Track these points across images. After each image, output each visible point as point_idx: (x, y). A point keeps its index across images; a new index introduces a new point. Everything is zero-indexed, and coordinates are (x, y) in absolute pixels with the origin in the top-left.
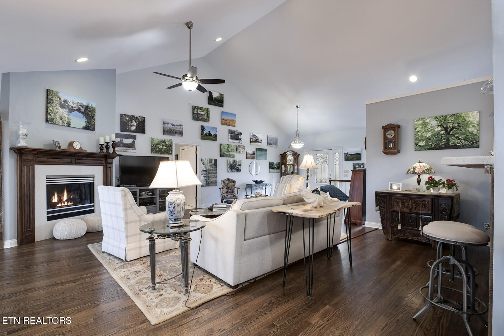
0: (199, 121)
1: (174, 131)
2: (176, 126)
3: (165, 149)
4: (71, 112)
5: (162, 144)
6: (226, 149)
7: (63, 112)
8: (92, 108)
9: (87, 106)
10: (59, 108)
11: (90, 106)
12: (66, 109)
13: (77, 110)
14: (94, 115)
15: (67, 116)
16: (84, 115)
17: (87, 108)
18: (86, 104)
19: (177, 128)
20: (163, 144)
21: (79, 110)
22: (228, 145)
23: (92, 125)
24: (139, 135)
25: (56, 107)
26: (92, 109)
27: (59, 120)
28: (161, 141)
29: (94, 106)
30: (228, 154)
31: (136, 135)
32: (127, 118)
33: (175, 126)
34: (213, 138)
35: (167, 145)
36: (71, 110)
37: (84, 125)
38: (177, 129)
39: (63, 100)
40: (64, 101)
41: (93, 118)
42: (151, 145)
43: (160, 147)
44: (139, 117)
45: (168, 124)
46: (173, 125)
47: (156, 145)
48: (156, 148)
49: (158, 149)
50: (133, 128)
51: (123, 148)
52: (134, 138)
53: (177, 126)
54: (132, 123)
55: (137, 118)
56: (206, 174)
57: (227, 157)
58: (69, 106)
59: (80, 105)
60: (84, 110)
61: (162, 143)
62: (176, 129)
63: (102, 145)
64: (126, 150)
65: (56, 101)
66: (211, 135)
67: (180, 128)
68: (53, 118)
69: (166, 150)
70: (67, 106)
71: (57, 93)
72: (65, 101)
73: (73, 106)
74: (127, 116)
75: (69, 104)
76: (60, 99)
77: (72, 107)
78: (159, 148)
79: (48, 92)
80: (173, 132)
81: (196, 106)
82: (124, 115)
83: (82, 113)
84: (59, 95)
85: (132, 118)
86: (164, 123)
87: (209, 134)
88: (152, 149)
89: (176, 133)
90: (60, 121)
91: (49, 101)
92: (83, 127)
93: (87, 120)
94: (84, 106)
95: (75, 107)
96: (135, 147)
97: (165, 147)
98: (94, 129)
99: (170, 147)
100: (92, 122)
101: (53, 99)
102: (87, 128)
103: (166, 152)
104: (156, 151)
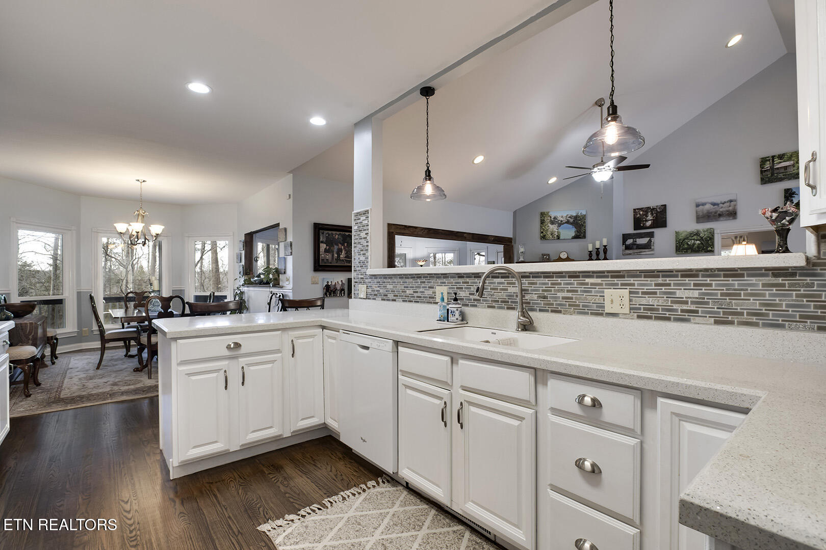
0: (776, 182)
1: (716, 213)
2: (721, 205)
3: (699, 244)
4: (560, 226)
5: (693, 238)
7: (553, 228)
8: (582, 216)
9: (576, 216)
10: (550, 225)
11: (579, 214)
12: (555, 224)
13: (566, 223)
14: (584, 222)
15: (557, 230)
16: (573, 225)
17: (576, 217)
18: (575, 215)
19: (722, 208)
20: (695, 237)
21: (568, 222)
23: (582, 233)
24: (658, 232)
25: (547, 225)
26: (582, 218)
27: (550, 235)
28: (691, 234)
29: (584, 213)
31: (653, 232)
32: (641, 213)
33: (718, 204)
35: (702, 238)
36: (560, 224)
37: (573, 234)
38: (723, 208)
39: (553, 217)
41: (583, 225)
42: (676, 242)
43: (689, 243)
44: (657, 206)
45: (704, 204)
46: (714, 204)
47: (684, 240)
48: (684, 245)
49: (686, 246)
50: (649, 223)
51: (636, 251)
52: (651, 235)
53: (723, 204)
54: (647, 217)
55: (653, 209)
58: (559, 221)
59: (569, 217)
61: (693, 236)
62: (721, 210)
63: (590, 252)
65: (547, 220)
67: (730, 206)
68: (545, 235)
69: (701, 245)
70: (556, 221)
71: (547, 213)
72: (555, 218)
73: (562, 219)
74: (641, 209)
75: (559, 219)
76: (551, 217)
77: (561, 221)
78: (688, 244)
79: (542, 214)
80: (714, 216)
81: (768, 157)
82: (638, 209)
83: (571, 224)
84: (549, 214)
85: (647, 210)
86: (698, 206)
88: (676, 246)
89: (720, 215)
91: (542, 222)
94: (573, 217)
95: (564, 220)
96: (652, 247)
97: (698, 242)
98: (584, 237)
99: (709, 240)
100: (582, 230)
101: (546, 219)
102: (576, 237)
103: (701, 249)
104: (683, 249)
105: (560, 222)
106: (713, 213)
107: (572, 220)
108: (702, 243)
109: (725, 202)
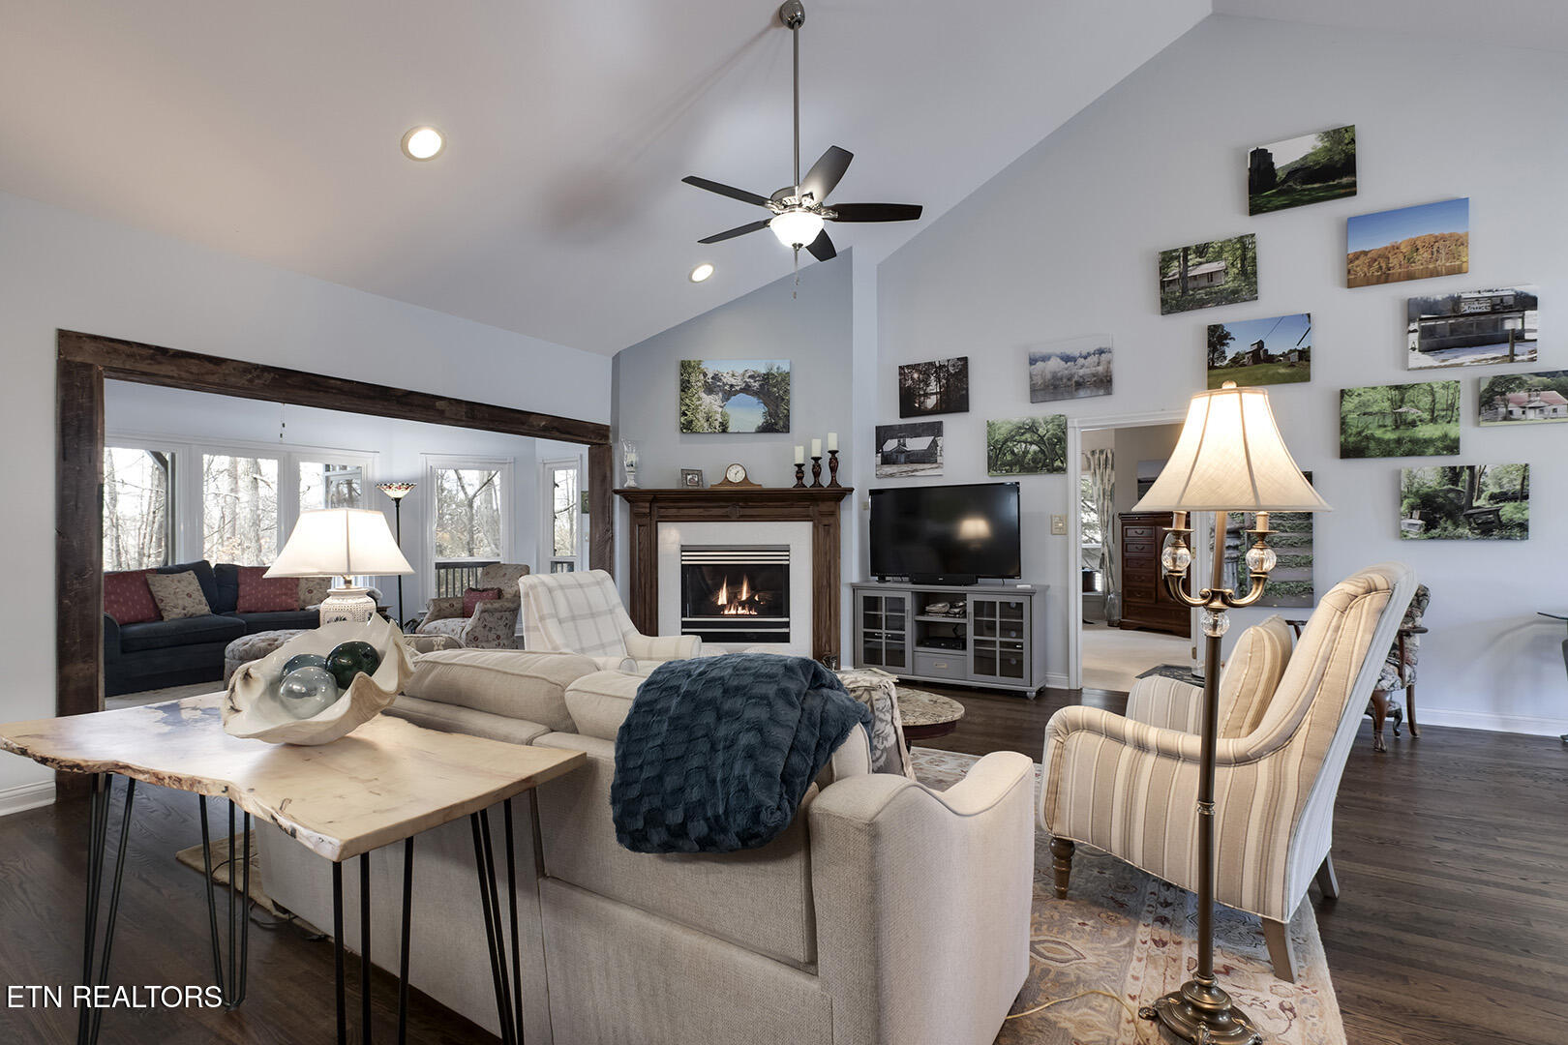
0: (1192, 309)
1: (1069, 379)
2: (1081, 361)
3: (1035, 452)
4: (728, 399)
5: (1024, 438)
6: (1383, 414)
7: (710, 402)
8: (780, 374)
9: (768, 374)
10: (703, 395)
11: (775, 371)
12: (717, 394)
13: (742, 390)
14: (787, 392)
15: (721, 409)
16: (759, 398)
17: (767, 378)
18: (763, 371)
19: (1083, 366)
20: (1028, 436)
21: (747, 389)
22: (1397, 388)
23: (780, 419)
24: (949, 421)
25: (696, 396)
26: (779, 379)
27: (703, 421)
28: (1020, 428)
29: (786, 368)
30: (1399, 441)
31: (941, 422)
32: (916, 376)
33: (1073, 359)
34: (1282, 371)
35: (1042, 438)
36: (729, 393)
37: (760, 421)
38: (1086, 369)
39: (710, 376)
40: (712, 378)
41: (783, 399)
42: (989, 446)
43: (1016, 450)
44: (948, 361)
45: (1045, 358)
46: (1067, 359)
47: (1004, 443)
48: (1005, 455)
49: (1009, 457)
50: (931, 402)
51: (905, 468)
52: (936, 430)
53: (1085, 358)
54: (928, 385)
55: (941, 367)
56: (1236, 547)
57: (1388, 453)
58: (725, 385)
59: (750, 377)
60: (760, 385)
61: (1023, 434)
62: (1081, 372)
63: (799, 466)
64: (912, 472)
65: (697, 381)
66: (1271, 359)
67: (1099, 364)
68: (692, 421)
69: (1040, 455)
70: (719, 386)
71: (699, 364)
72: (716, 377)
73: (734, 382)
74: (914, 367)
75: (725, 381)
76: (705, 375)
77: (732, 386)
78: (1013, 452)
79: (685, 367)
80: (1067, 386)
81: (1176, 250)
82: (908, 367)
83: (755, 394)
84: (702, 366)
85: (928, 369)
86: (1033, 361)
87: (1260, 355)
88: (989, 457)
89: (1079, 385)
90: (706, 425)
91: (685, 386)
92: (759, 427)
93: (767, 409)
94: (759, 376)
95: (739, 383)
96: (939, 459)
97: (1034, 448)
98: (786, 429)
99: (1056, 444)
100: (782, 411)
101: (693, 379)
102: (767, 428)
103: (1040, 464)
104: (1004, 464)
105: (727, 388)
106: (1065, 380)
107: (757, 384)
108: (1042, 451)
109: (1089, 354)
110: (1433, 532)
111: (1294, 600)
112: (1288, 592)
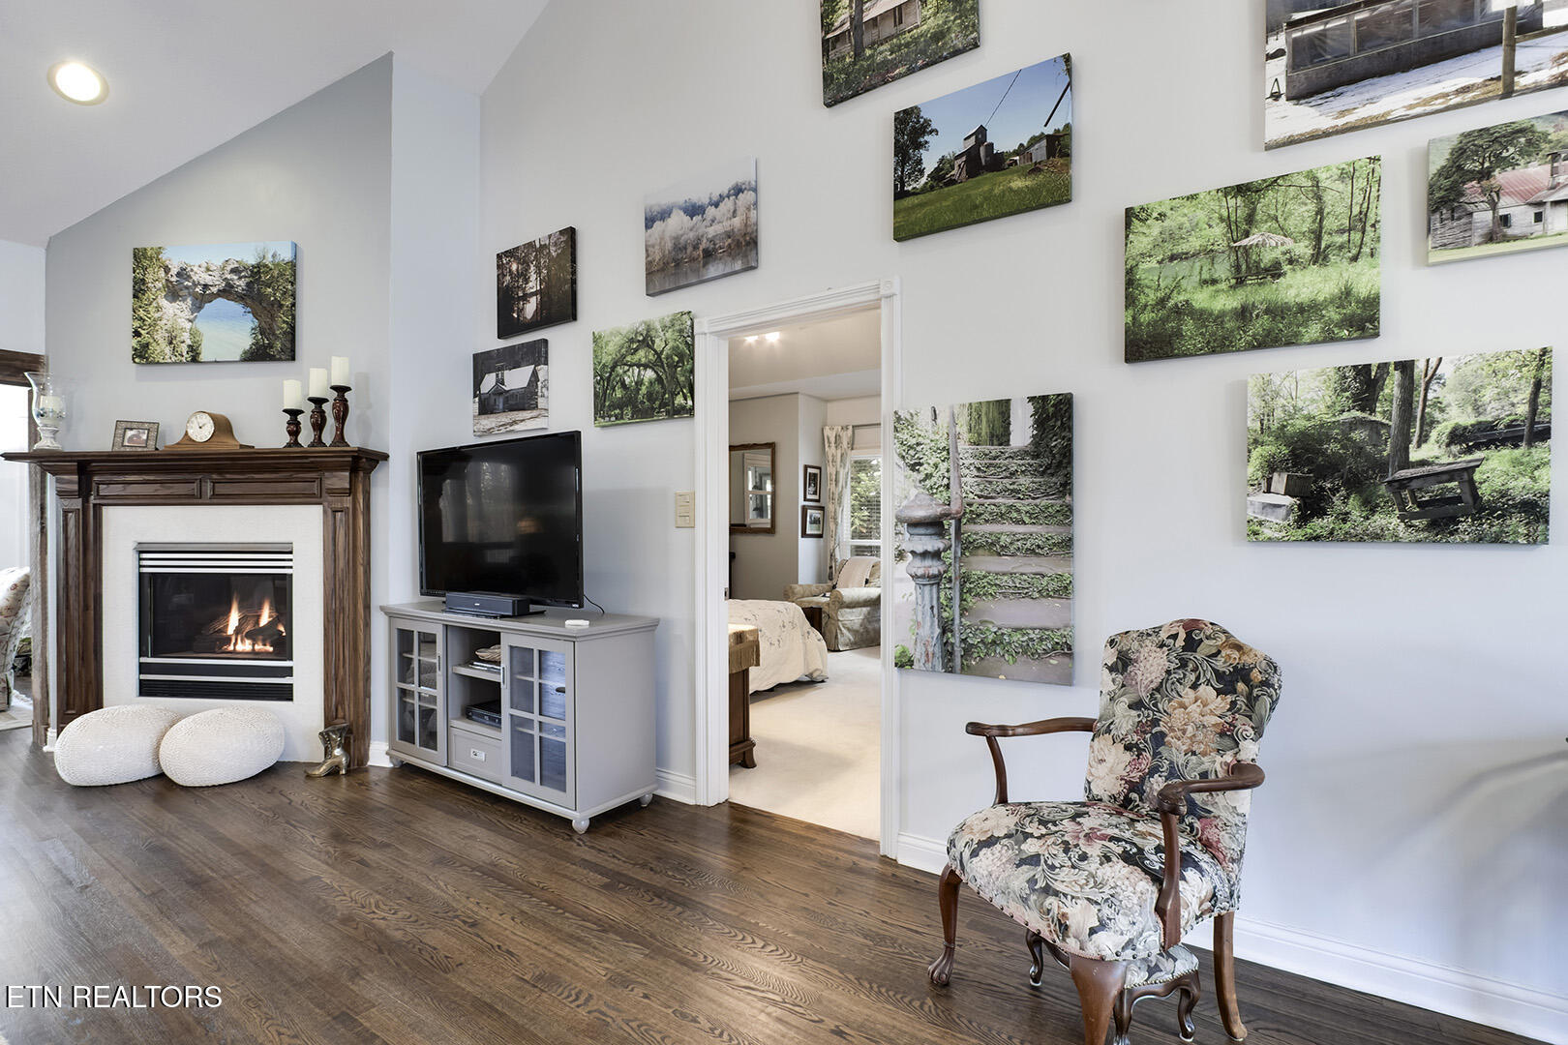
0: (870, 88)
1: (696, 247)
2: (711, 211)
3: (651, 382)
4: (200, 308)
5: (636, 358)
6: (1210, 253)
7: (174, 314)
8: (278, 265)
9: (258, 266)
10: (164, 303)
11: (268, 260)
12: (184, 301)
13: (221, 293)
14: (290, 292)
15: (188, 325)
16: (246, 305)
17: (257, 272)
18: (252, 261)
19: (713, 221)
20: (642, 354)
21: (227, 292)
22: (1241, 190)
23: (278, 338)
24: (555, 338)
25: (154, 304)
26: (276, 273)
27: (163, 344)
28: (632, 341)
29: (287, 255)
30: (1244, 314)
31: (545, 341)
32: (514, 267)
33: (702, 210)
34: (1018, 183)
35: (658, 354)
36: (202, 298)
38: (718, 225)
39: (174, 271)
40: (178, 275)
41: (284, 306)
42: (595, 376)
43: (627, 380)
44: (550, 236)
45: (664, 215)
46: (694, 210)
47: (613, 368)
48: (614, 390)
49: (619, 393)
50: (531, 308)
51: (504, 418)
52: (539, 353)
53: (716, 205)
54: (527, 281)
55: (542, 248)
56: (936, 555)
57: (1220, 345)
58: (195, 285)
59: (234, 271)
60: (248, 285)
61: (636, 350)
62: (711, 232)
63: (294, 413)
64: (511, 424)
65: (156, 279)
66: (998, 163)
67: (737, 213)
68: (148, 344)
69: (657, 387)
70: (187, 287)
71: (158, 254)
72: (183, 274)
73: (206, 279)
74: (513, 253)
75: (195, 278)
76: (167, 270)
77: (206, 286)
78: (623, 385)
79: (140, 257)
80: (693, 260)
82: (506, 253)
83: (240, 298)
84: (163, 257)
85: (526, 255)
86: (649, 222)
87: (981, 159)
88: (596, 395)
89: (709, 255)
90: (168, 350)
91: (139, 289)
92: (245, 353)
93: (256, 323)
94: (245, 269)
95: (216, 282)
96: (541, 402)
97: (649, 374)
98: (291, 355)
99: (676, 367)
100: (281, 324)
101: (149, 278)
102: (258, 354)
103: (658, 403)
104: (613, 407)
105: (198, 289)
106: (690, 249)
107: (242, 283)
108: (659, 379)
109: (722, 198)
110: (1319, 525)
111: (1035, 667)
112: (1026, 650)
